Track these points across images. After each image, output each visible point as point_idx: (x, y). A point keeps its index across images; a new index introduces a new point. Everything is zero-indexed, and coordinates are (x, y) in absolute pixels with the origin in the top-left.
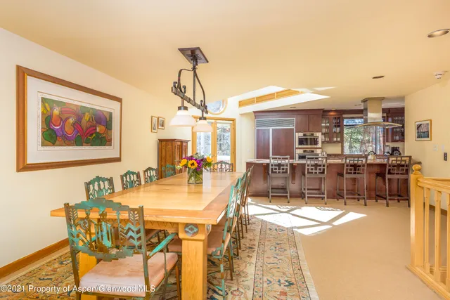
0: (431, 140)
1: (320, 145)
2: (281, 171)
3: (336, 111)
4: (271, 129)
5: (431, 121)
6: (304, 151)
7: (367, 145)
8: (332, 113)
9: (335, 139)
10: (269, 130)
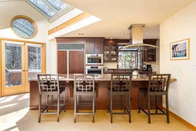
0: (189, 59)
1: (102, 63)
2: (51, 89)
3: (113, 40)
4: (68, 51)
5: (189, 40)
6: (92, 67)
7: (133, 63)
8: (111, 42)
9: (113, 59)
10: (66, 51)
